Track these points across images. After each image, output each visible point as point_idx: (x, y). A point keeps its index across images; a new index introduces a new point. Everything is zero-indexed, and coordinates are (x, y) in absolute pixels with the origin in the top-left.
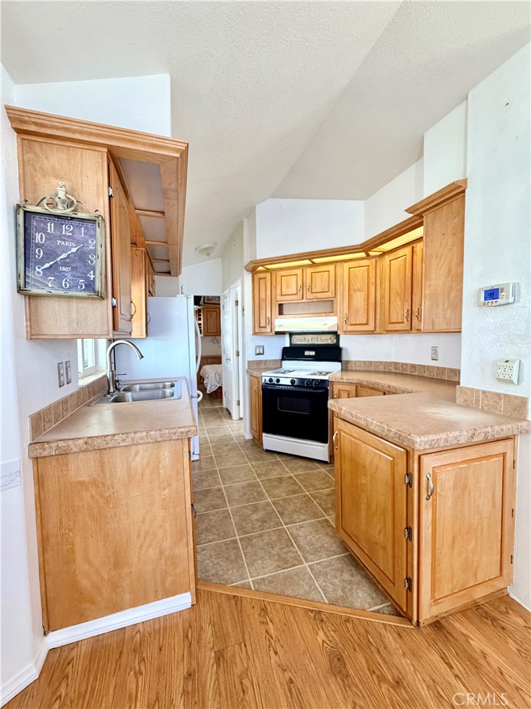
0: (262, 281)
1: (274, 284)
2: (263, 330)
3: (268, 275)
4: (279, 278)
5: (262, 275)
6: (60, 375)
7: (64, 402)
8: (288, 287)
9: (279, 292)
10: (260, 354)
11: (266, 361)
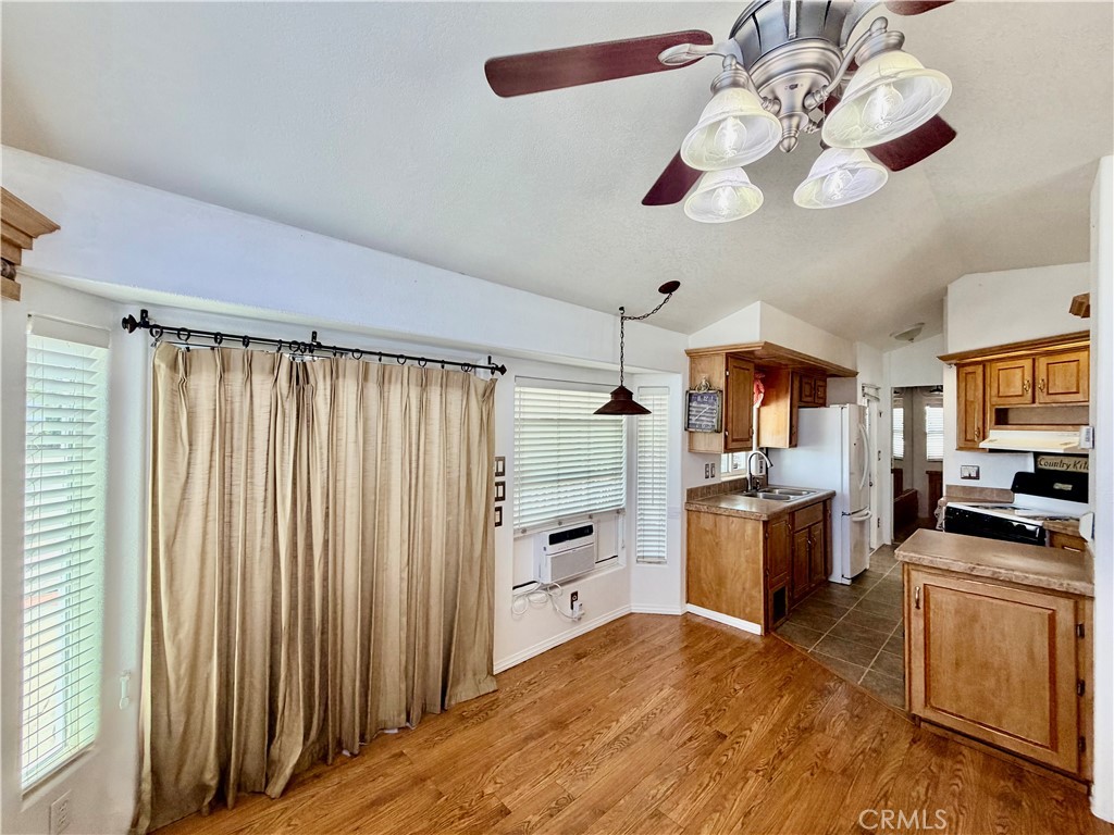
0: (970, 376)
1: (988, 381)
2: (970, 444)
3: (980, 369)
4: (994, 373)
5: (970, 369)
6: (706, 471)
7: (709, 487)
8: (1008, 385)
9: (994, 392)
10: (970, 477)
11: (982, 490)
